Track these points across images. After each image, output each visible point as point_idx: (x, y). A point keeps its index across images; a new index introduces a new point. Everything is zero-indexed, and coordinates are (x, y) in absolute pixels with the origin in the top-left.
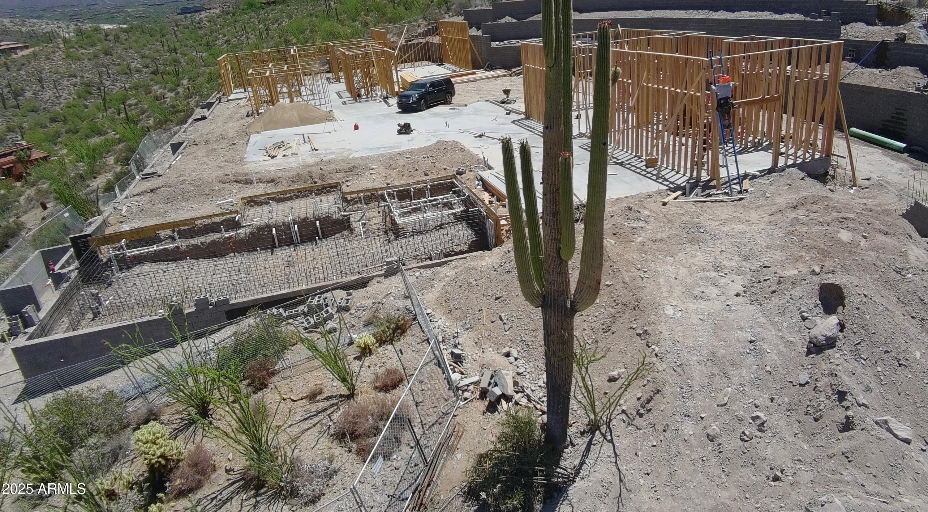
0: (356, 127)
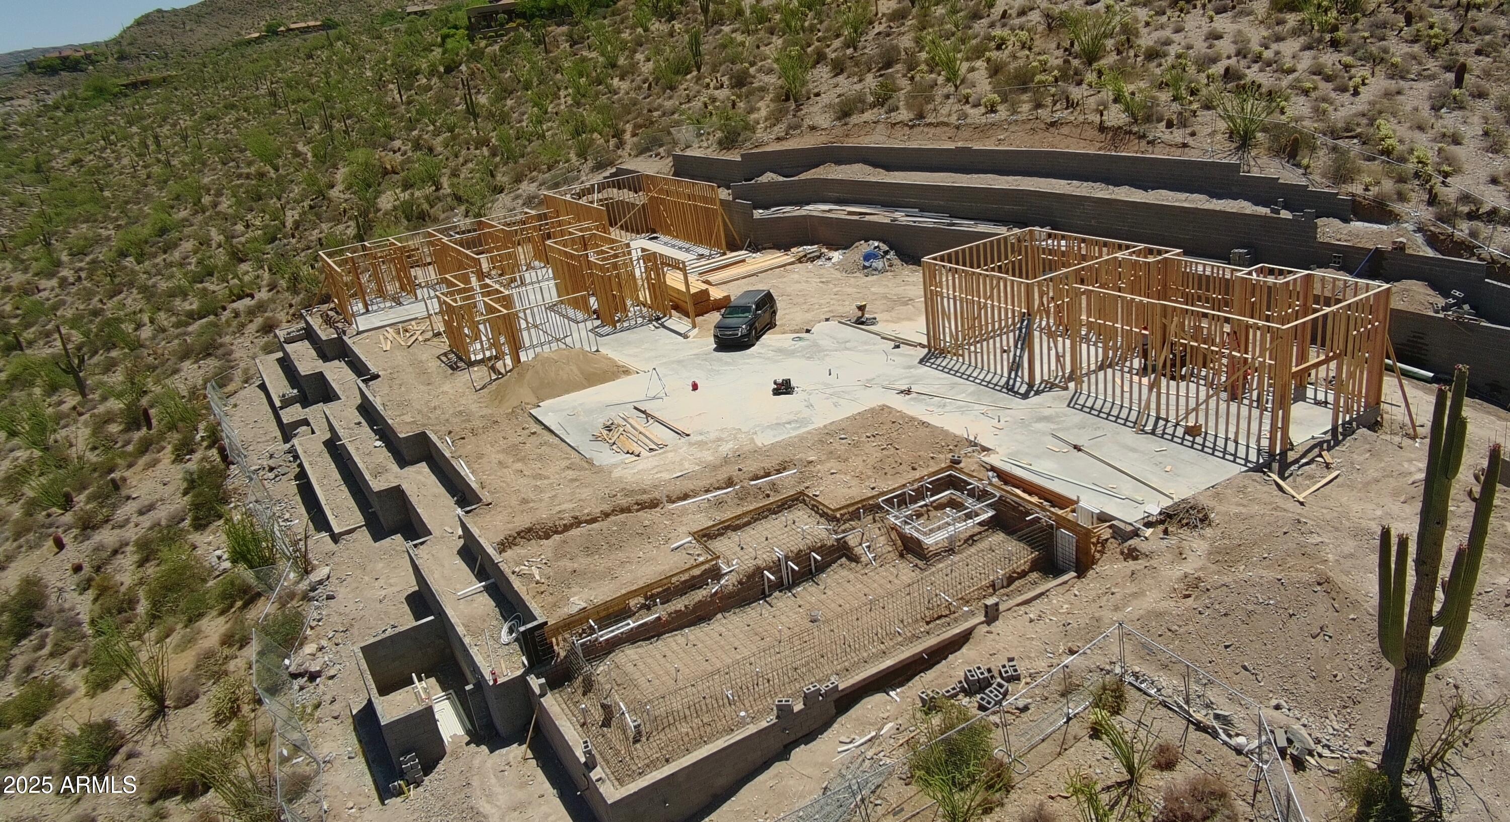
0: (695, 387)
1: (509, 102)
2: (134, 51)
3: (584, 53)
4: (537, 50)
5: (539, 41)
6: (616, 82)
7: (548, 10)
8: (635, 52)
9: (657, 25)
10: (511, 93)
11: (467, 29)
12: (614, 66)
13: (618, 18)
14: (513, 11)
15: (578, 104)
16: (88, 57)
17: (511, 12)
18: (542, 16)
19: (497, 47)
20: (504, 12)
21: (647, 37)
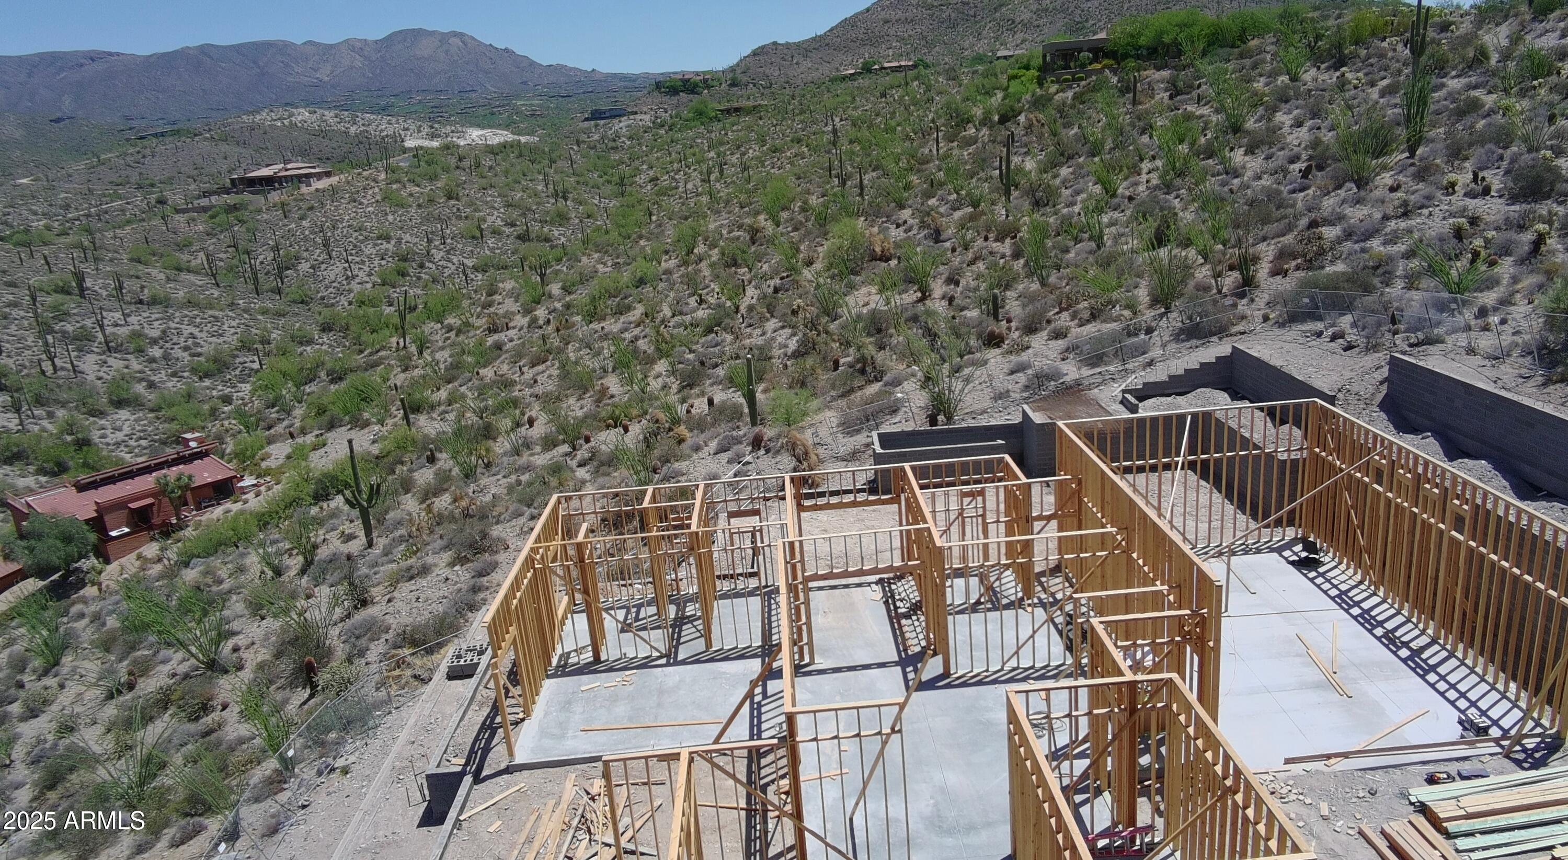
1: (1065, 171)
2: (745, 79)
3: (1189, 108)
4: (1122, 100)
5: (1127, 88)
6: (1238, 157)
7: (1148, 49)
8: (1275, 110)
9: (1313, 72)
10: (1071, 157)
11: (1039, 70)
12: (1236, 129)
13: (1248, 62)
14: (1101, 49)
15: (1168, 187)
16: (705, 81)
17: (1099, 51)
18: (1138, 57)
19: (1070, 94)
20: (1089, 50)
21: (1297, 90)
